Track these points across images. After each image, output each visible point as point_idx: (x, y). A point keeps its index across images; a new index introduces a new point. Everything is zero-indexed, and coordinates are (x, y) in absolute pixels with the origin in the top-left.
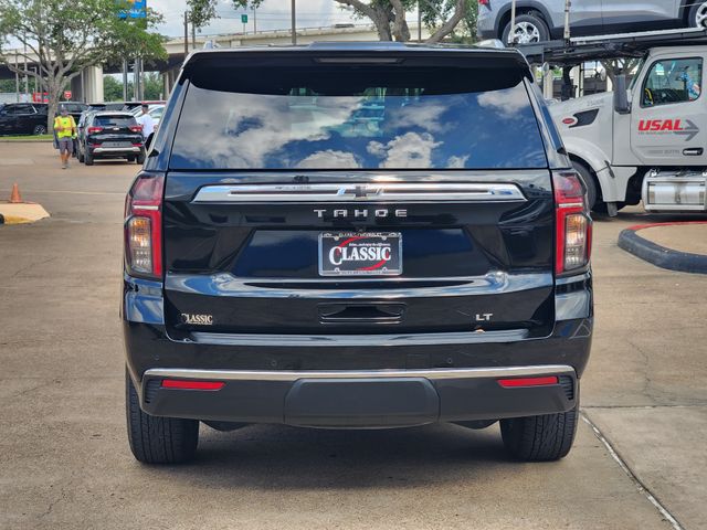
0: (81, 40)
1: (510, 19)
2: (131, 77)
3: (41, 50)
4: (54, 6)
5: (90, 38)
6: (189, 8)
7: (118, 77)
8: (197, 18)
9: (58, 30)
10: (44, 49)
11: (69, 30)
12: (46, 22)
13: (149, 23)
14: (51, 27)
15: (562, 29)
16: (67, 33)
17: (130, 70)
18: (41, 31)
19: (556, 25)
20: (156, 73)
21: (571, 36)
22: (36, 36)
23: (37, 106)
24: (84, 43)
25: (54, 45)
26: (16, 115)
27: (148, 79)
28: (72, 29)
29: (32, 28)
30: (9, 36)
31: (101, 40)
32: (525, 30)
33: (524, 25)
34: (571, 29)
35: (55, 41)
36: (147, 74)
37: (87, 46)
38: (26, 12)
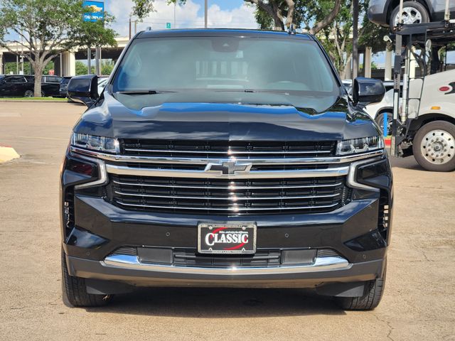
0: (58, 33)
1: (399, 3)
2: (93, 62)
3: (31, 39)
4: (40, 9)
5: (65, 32)
6: (134, 4)
7: (84, 62)
8: (140, 11)
9: (42, 26)
10: (33, 38)
11: (50, 26)
12: (35, 20)
13: (106, 22)
14: (38, 24)
15: (442, 13)
16: (49, 28)
17: (93, 57)
18: (31, 26)
19: (437, 9)
20: (110, 60)
21: (451, 18)
22: (27, 29)
23: (27, 77)
24: (61, 34)
25: (40, 37)
26: (13, 83)
27: (105, 64)
28: (53, 25)
29: (25, 24)
30: (9, 30)
31: (72, 33)
32: (409, 14)
33: (408, 10)
34: (451, 13)
35: (41, 33)
36: (104, 60)
37: (62, 37)
38: (21, 12)
